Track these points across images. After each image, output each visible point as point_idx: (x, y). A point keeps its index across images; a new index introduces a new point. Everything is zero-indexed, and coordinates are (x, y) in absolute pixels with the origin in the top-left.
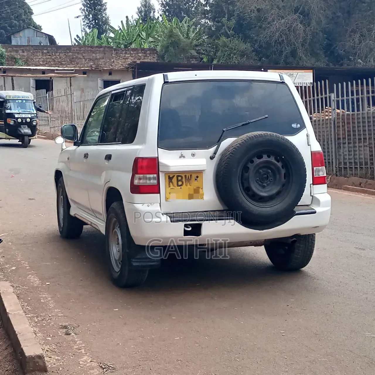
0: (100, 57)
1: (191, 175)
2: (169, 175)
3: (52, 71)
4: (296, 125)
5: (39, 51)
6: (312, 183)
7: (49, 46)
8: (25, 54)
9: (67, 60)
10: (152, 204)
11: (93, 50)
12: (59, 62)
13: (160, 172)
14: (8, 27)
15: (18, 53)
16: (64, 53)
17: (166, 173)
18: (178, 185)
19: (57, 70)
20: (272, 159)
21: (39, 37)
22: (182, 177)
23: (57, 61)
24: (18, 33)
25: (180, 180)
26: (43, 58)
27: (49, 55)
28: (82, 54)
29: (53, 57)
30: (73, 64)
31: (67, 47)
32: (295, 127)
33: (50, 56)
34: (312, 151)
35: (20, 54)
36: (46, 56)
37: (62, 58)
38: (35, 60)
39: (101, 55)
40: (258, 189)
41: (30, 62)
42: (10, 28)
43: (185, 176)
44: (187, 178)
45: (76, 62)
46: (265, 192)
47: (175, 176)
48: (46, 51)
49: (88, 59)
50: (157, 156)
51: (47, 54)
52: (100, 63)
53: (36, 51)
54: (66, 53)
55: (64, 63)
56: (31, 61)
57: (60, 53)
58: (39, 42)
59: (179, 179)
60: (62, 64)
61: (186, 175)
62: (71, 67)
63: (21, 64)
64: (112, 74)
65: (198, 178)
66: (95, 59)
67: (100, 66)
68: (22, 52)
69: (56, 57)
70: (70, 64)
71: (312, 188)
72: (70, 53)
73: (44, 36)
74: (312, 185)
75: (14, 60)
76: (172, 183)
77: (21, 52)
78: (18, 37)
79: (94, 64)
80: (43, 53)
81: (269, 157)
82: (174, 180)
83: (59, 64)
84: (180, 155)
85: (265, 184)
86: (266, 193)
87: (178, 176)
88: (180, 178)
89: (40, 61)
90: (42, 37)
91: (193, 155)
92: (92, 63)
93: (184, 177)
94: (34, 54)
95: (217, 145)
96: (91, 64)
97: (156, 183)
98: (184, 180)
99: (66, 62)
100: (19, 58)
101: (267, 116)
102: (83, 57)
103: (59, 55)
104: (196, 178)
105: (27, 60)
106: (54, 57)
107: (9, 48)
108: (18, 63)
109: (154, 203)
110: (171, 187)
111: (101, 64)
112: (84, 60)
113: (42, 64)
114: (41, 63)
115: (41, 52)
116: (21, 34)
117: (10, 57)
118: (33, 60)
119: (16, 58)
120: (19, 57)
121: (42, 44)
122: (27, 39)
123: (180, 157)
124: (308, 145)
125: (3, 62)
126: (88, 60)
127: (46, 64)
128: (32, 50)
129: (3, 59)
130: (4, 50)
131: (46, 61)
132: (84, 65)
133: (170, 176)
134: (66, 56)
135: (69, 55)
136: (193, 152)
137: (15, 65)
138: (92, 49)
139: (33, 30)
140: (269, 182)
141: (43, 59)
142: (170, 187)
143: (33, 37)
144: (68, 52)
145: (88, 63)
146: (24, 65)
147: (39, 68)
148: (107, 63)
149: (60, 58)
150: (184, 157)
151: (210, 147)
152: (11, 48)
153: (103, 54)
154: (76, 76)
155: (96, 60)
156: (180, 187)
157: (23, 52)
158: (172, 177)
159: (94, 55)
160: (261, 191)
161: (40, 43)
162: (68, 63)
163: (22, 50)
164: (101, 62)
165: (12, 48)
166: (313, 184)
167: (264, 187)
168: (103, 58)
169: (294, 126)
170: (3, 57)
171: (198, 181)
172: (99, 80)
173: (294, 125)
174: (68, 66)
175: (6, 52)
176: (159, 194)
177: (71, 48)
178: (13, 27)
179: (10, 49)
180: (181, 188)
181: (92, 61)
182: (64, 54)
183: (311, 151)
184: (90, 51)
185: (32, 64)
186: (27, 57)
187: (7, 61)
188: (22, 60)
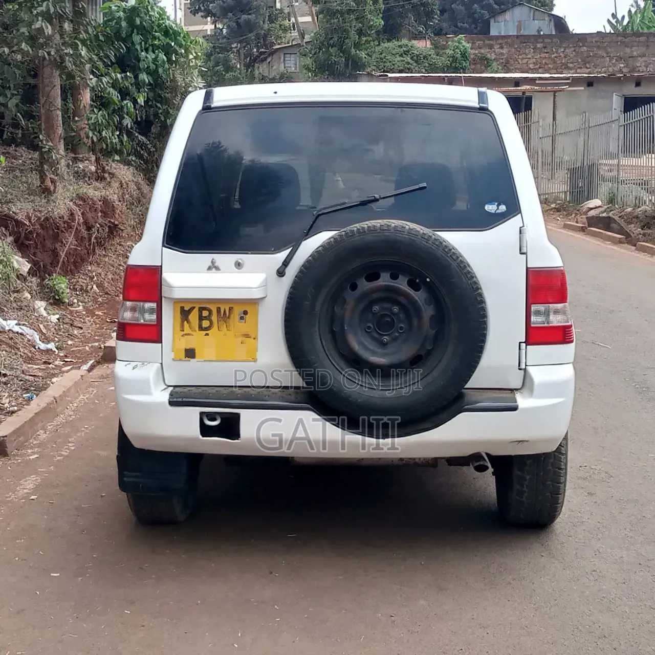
0: (638, 53)
1: (231, 309)
2: (182, 305)
3: (532, 81)
4: (496, 206)
5: (528, 45)
6: (524, 340)
7: (553, 35)
8: (505, 51)
9: (578, 60)
10: (146, 363)
11: (626, 40)
12: (563, 64)
13: (163, 299)
14: (495, 5)
15: (493, 49)
16: (574, 47)
17: (175, 301)
18: (201, 328)
19: (540, 79)
20: (402, 284)
21: (537, 20)
22: (210, 312)
23: (558, 62)
24: (502, 14)
25: (206, 318)
26: (536, 57)
27: (546, 53)
28: (605, 48)
29: (553, 56)
30: (588, 67)
31: (580, 37)
32: (493, 212)
33: (548, 54)
34: (528, 266)
35: (496, 51)
36: (540, 54)
37: (569, 57)
38: (520, 63)
39: (642, 50)
40: (367, 349)
41: (512, 65)
42: (498, 7)
43: (219, 310)
44: (222, 315)
45: (593, 64)
46: (383, 356)
47: (194, 308)
48: (542, 44)
49: (615, 58)
50: (160, 265)
51: (543, 49)
52: (638, 65)
53: (523, 46)
54: (576, 47)
55: (571, 65)
56: (514, 63)
57: (565, 47)
58: (537, 28)
59: (204, 315)
60: (567, 68)
61: (219, 308)
62: (583, 73)
63: (496, 69)
64: (642, 84)
65: (247, 316)
66: (630, 57)
67: (637, 70)
68: (499, 48)
69: (558, 55)
70: (583, 67)
71: (523, 352)
72: (585, 48)
73: (547, 19)
74: (524, 344)
75: (486, 63)
76: (187, 322)
77: (497, 48)
78: (502, 22)
79: (627, 66)
80: (535, 48)
81: (394, 277)
82: (194, 317)
83: (563, 67)
84: (210, 264)
85: (386, 339)
86: (384, 358)
87: (201, 309)
88: (205, 313)
89: (529, 62)
90: (542, 20)
91: (238, 265)
92: (622, 65)
93: (216, 312)
94: (520, 52)
95: (290, 249)
96: (620, 67)
97: (155, 322)
98: (214, 318)
99: (575, 64)
100: (494, 59)
101: (425, 185)
102: (607, 54)
103: (564, 52)
104: (243, 315)
105: (507, 62)
106: (555, 55)
107: (477, 41)
108: (491, 67)
109: (149, 363)
110: (185, 330)
111: (640, 67)
112: (608, 59)
113: (532, 68)
114: (531, 66)
115: (532, 47)
116: (508, 15)
117: (479, 56)
118: (518, 61)
119: (489, 59)
120: (493, 57)
121: (542, 33)
122: (517, 24)
123: (209, 268)
124: (521, 253)
125: (465, 66)
126: (616, 60)
127: (540, 68)
128: (517, 44)
129: (465, 61)
130: (468, 45)
131: (540, 63)
132: (608, 69)
133: (184, 307)
134: (577, 53)
135: (582, 52)
136: (241, 259)
137: (485, 71)
138: (626, 38)
139: (529, 8)
140: (397, 334)
141: (534, 60)
142: (183, 331)
143: (528, 20)
144: (581, 47)
145: (614, 65)
146: (501, 71)
147: (508, 76)
148: (650, 63)
149: (565, 57)
150: (217, 268)
151: (278, 250)
152: (481, 41)
153: (644, 49)
154: (563, 89)
155: (631, 59)
156: (205, 332)
157: (502, 48)
158: (189, 310)
159: (628, 50)
160: (374, 353)
161: (539, 31)
162: (579, 66)
163: (500, 44)
164: (640, 63)
165: (484, 41)
166: (528, 343)
167: (384, 345)
168: (644, 56)
169: (491, 208)
170: (466, 58)
171: (245, 323)
172: (614, 95)
173: (490, 206)
174: (579, 71)
175: (472, 49)
176: (160, 344)
177: (586, 39)
178: (504, 5)
179: (479, 42)
180: (207, 334)
181: (623, 61)
182: (573, 49)
183: (527, 268)
184: (621, 42)
185: (515, 68)
186: (507, 58)
187: (473, 64)
188: (498, 63)
